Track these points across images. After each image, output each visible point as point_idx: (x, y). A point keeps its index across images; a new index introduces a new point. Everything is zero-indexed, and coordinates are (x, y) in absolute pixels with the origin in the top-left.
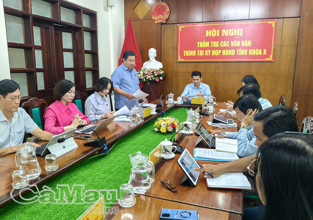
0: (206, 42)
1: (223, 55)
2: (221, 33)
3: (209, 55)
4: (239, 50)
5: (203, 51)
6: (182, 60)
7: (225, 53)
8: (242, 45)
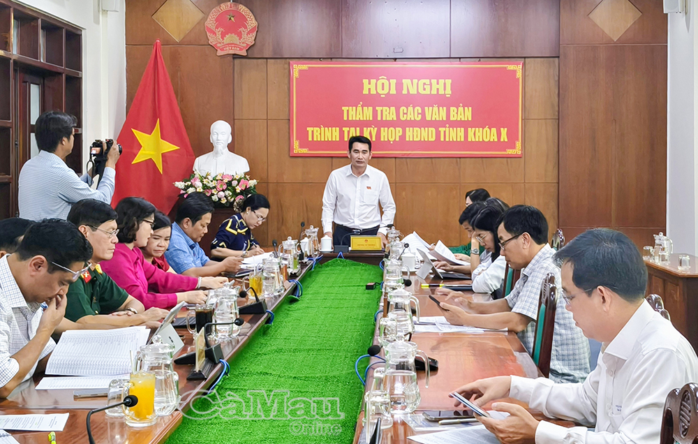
1: (407, 139)
2: (399, 86)
4: (444, 129)
7: (413, 134)
8: (452, 119)
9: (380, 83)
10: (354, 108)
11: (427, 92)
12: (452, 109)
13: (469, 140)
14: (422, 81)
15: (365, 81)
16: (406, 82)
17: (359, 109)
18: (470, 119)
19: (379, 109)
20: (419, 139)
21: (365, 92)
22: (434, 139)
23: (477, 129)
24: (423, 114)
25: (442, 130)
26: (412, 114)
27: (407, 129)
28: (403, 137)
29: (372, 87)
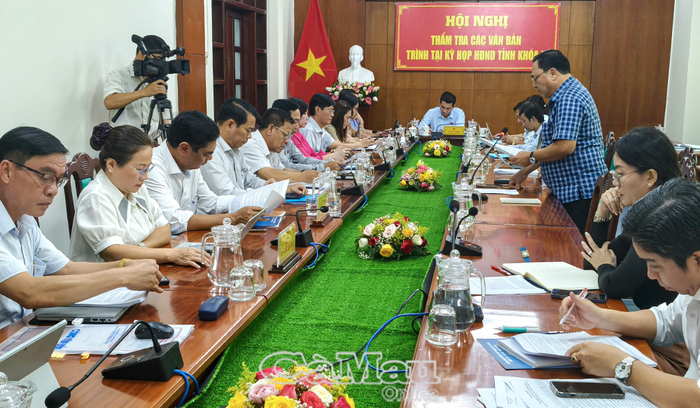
0: (447, 36)
2: (471, 21)
3: (452, 59)
5: (441, 51)
6: (404, 67)
7: (480, 56)
9: (458, 18)
10: (439, 36)
11: (491, 25)
12: (507, 37)
13: (519, 59)
14: (487, 17)
15: (448, 17)
16: (476, 18)
17: (443, 37)
18: (520, 44)
19: (456, 37)
20: (483, 59)
21: (447, 25)
22: (494, 58)
23: (524, 51)
24: (487, 40)
25: (500, 52)
26: (479, 40)
27: (476, 51)
28: (472, 57)
29: (452, 21)
